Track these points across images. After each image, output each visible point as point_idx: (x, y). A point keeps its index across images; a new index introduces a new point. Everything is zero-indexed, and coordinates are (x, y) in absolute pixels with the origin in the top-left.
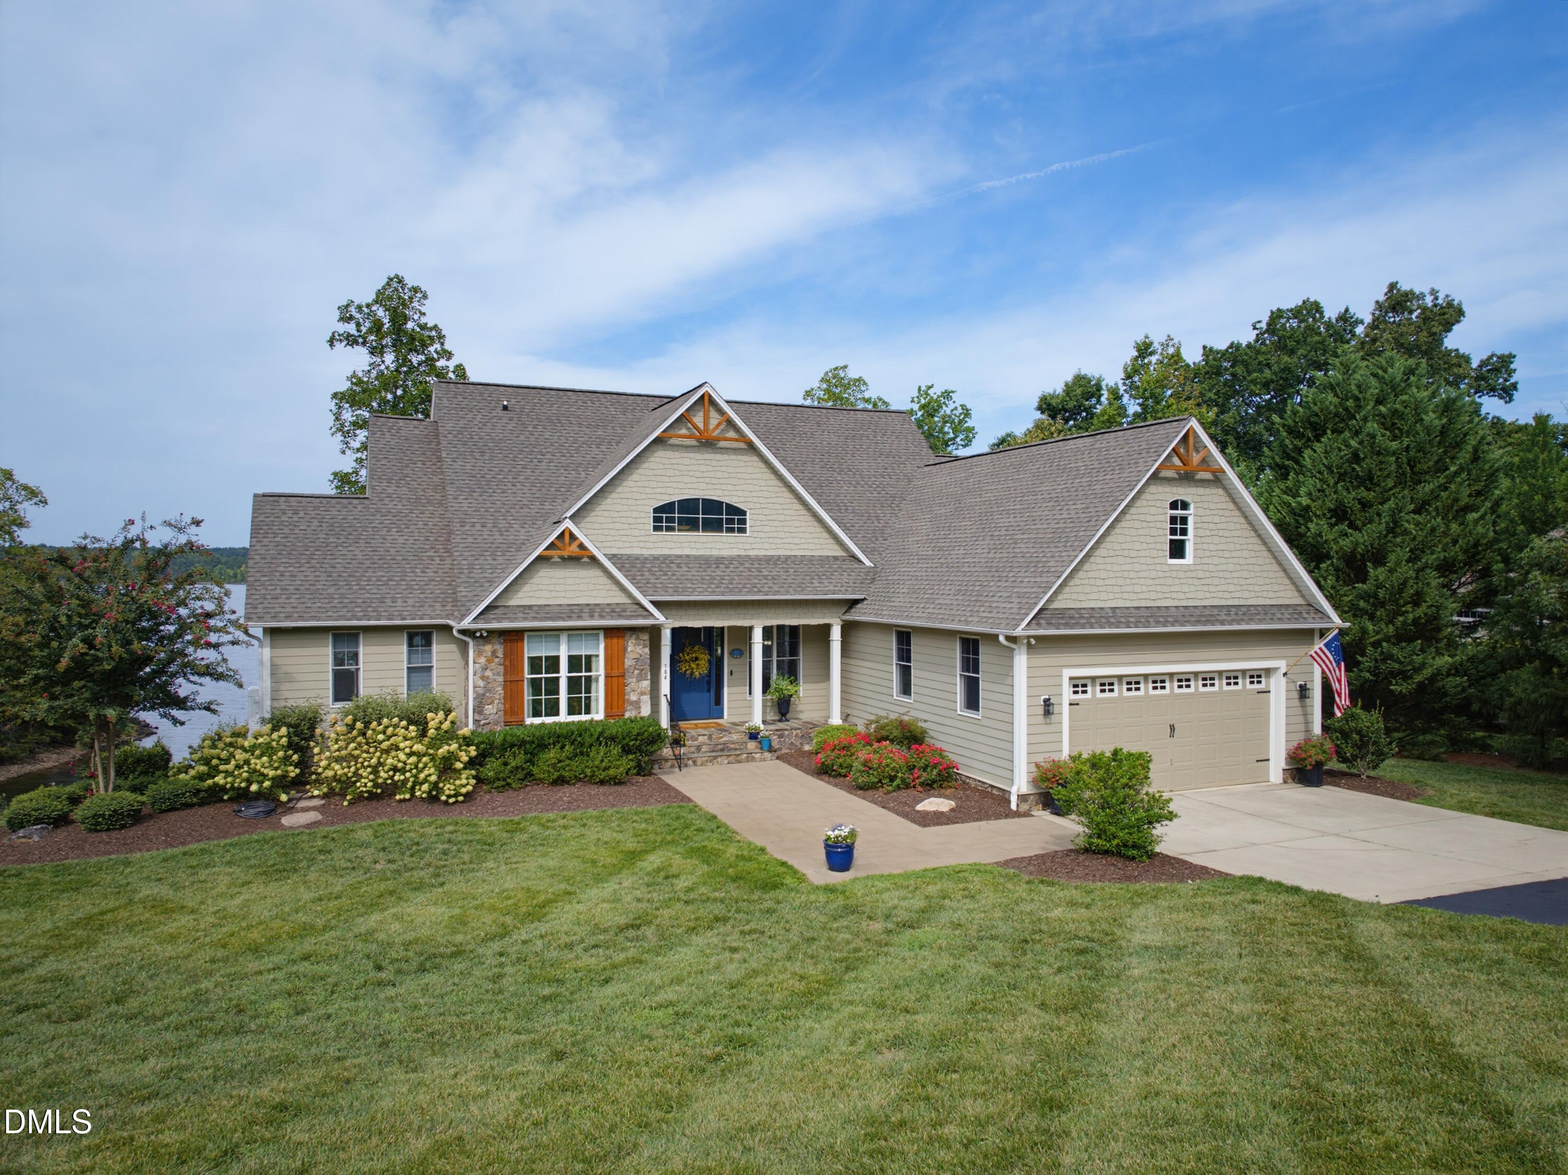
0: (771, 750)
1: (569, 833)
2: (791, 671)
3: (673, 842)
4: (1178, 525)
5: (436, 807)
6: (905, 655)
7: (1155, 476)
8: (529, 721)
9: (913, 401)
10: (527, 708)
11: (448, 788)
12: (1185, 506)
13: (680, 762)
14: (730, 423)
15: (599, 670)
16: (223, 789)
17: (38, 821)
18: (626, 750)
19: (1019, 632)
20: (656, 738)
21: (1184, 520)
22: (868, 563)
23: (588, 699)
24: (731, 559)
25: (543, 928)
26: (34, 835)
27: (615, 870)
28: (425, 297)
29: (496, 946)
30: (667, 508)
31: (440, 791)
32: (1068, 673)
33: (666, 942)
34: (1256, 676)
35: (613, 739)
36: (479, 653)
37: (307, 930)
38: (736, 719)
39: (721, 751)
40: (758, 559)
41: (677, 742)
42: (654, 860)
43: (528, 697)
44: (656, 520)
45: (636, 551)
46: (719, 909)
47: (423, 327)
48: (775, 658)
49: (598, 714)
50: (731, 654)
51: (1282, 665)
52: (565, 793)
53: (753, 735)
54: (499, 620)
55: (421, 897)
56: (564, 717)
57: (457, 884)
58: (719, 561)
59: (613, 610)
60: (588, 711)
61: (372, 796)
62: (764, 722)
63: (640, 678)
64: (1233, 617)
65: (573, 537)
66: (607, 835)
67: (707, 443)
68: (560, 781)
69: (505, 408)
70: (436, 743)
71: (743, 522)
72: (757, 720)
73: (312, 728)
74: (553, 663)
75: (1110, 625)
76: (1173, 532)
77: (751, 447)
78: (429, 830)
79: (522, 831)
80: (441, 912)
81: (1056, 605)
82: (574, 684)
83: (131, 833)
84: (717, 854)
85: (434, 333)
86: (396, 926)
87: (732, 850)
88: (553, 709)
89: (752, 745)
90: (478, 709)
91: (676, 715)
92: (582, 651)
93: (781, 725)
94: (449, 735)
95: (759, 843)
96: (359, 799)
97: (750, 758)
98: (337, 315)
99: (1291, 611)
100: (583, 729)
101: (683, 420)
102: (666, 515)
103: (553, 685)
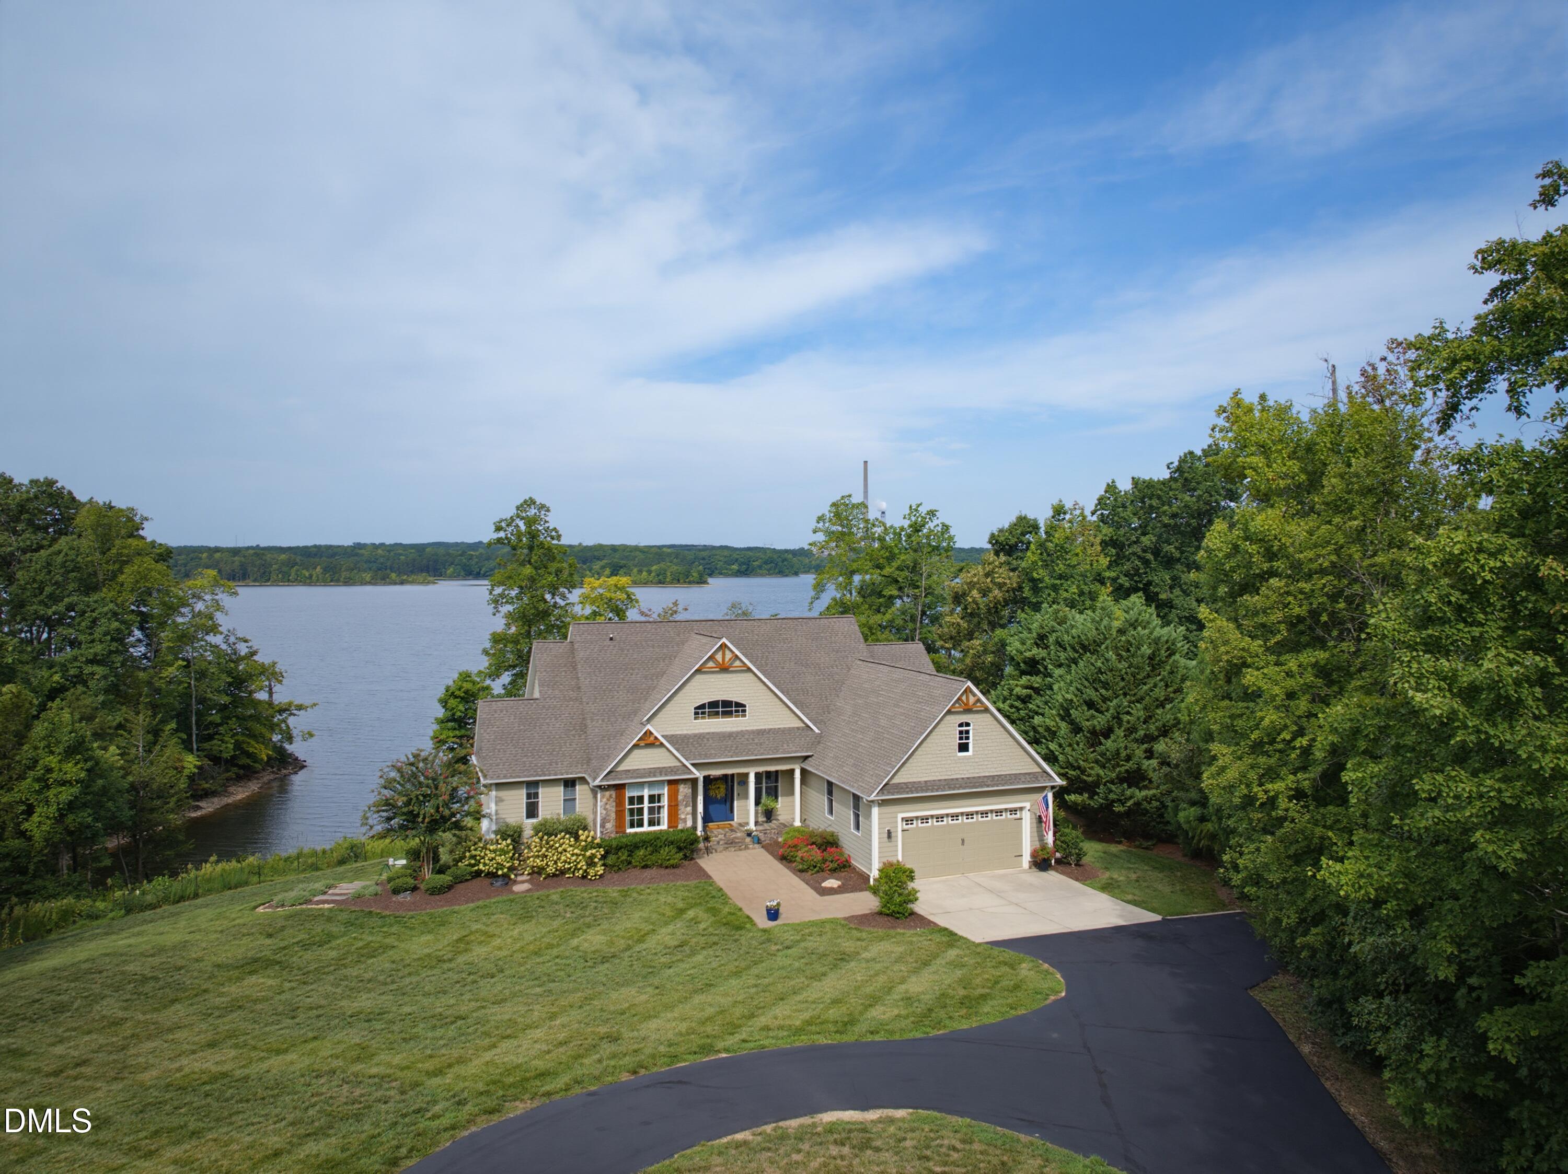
0: (759, 842)
1: (652, 898)
2: (774, 793)
3: (700, 904)
4: (964, 735)
5: (585, 881)
6: (830, 793)
7: (949, 712)
8: (629, 830)
9: (905, 518)
10: (627, 823)
11: (592, 872)
12: (968, 724)
13: (708, 850)
14: (737, 657)
15: (665, 802)
16: (482, 871)
17: (406, 890)
18: (680, 849)
19: (872, 797)
20: (696, 841)
21: (967, 732)
22: (817, 731)
23: (659, 818)
24: (737, 733)
25: (645, 946)
26: (407, 897)
27: (674, 918)
29: (628, 953)
30: (702, 706)
31: (588, 874)
32: (900, 816)
33: (693, 953)
34: (1013, 811)
35: (672, 843)
36: (602, 797)
37: (550, 946)
38: (741, 821)
39: (731, 843)
40: (753, 732)
41: (707, 839)
42: (691, 914)
43: (628, 818)
44: (696, 713)
45: (684, 733)
46: (715, 939)
48: (764, 785)
49: (664, 826)
50: (739, 783)
51: (1027, 805)
52: (648, 873)
53: (749, 834)
54: (613, 780)
55: (591, 931)
56: (646, 828)
57: (605, 925)
58: (730, 735)
59: (671, 770)
60: (659, 824)
61: (554, 875)
62: (756, 823)
63: (686, 806)
64: (996, 782)
65: (651, 733)
66: (670, 899)
67: (724, 669)
68: (645, 867)
69: (611, 639)
70: (585, 849)
71: (744, 711)
72: (752, 826)
73: (519, 836)
74: (641, 799)
75: (922, 791)
76: (961, 738)
77: (749, 670)
78: (585, 895)
79: (630, 896)
80: (601, 938)
81: (894, 781)
82: (651, 810)
83: (449, 895)
84: (719, 911)
85: (554, 533)
86: (586, 945)
87: (727, 909)
88: (641, 824)
89: (748, 840)
90: (603, 826)
91: (707, 819)
92: (656, 792)
93: (766, 826)
94: (592, 845)
95: (740, 905)
96: (548, 876)
97: (747, 848)
99: (1028, 777)
100: (657, 836)
101: (711, 658)
102: (701, 710)
103: (640, 811)
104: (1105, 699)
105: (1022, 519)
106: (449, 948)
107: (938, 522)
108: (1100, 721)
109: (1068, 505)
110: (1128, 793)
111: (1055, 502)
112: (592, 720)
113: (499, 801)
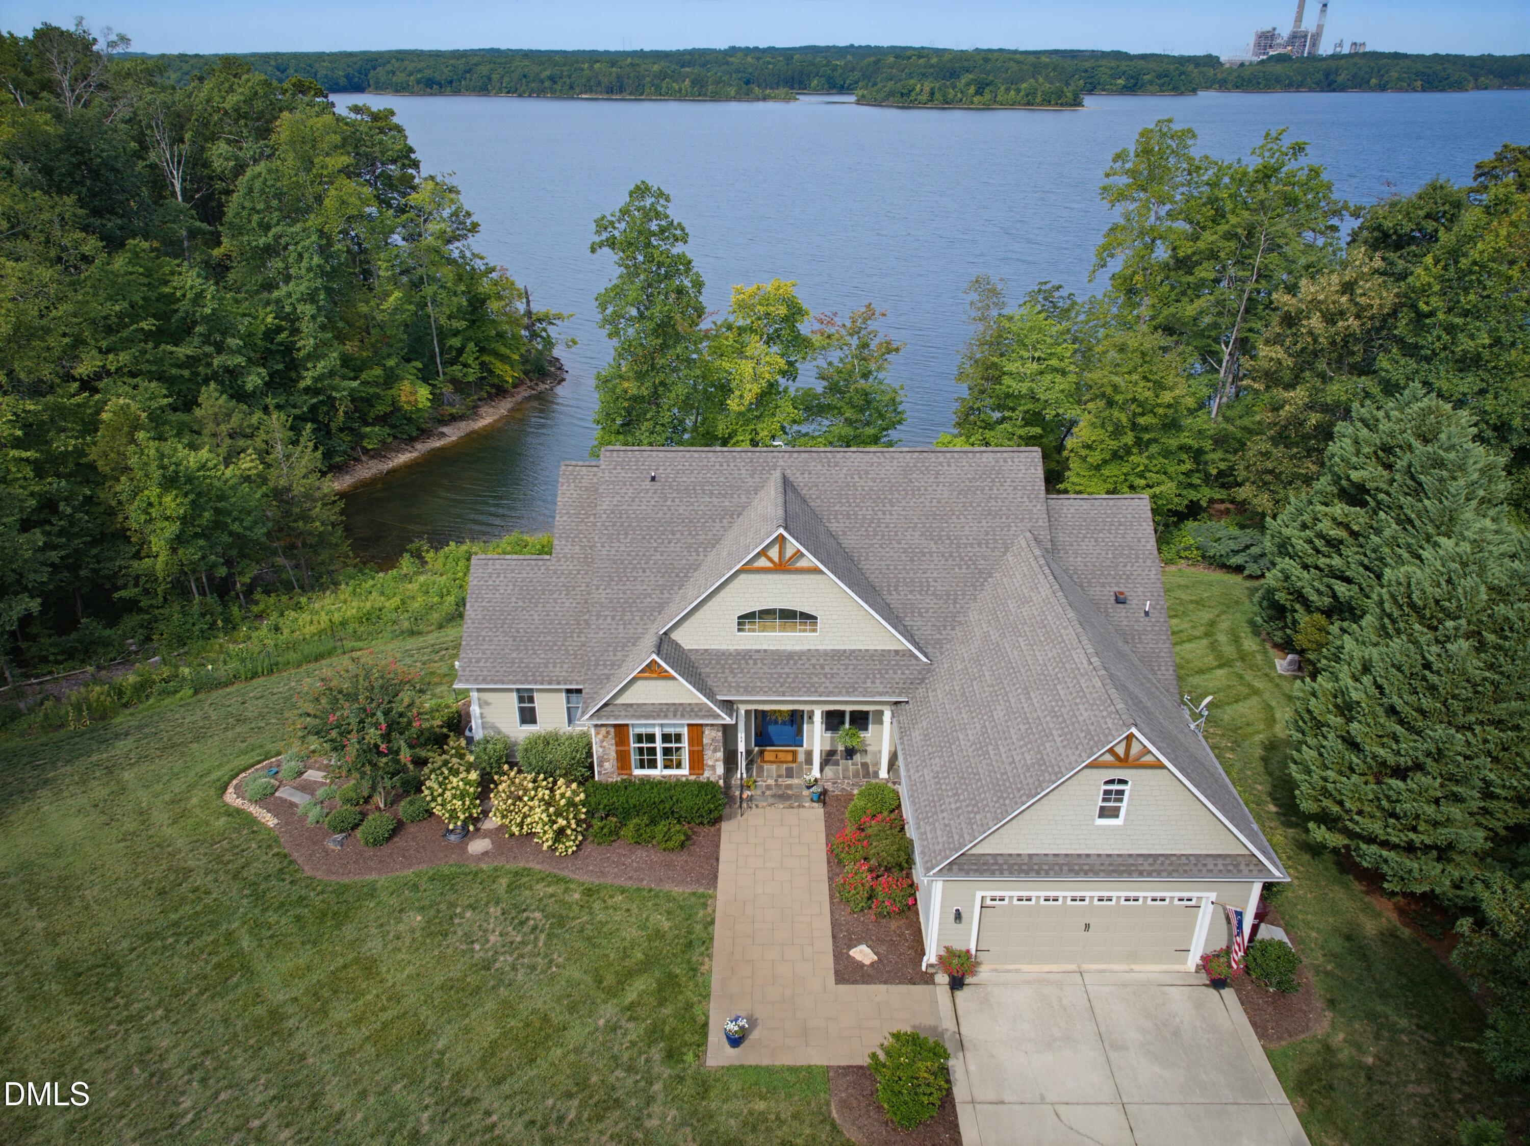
0: (821, 797)
2: (862, 720)
4: (1113, 796)
5: (553, 856)
7: (1094, 763)
10: (635, 764)
13: (745, 803)
14: (802, 554)
15: (685, 743)
16: (435, 815)
17: (342, 831)
19: (929, 876)
20: (727, 794)
21: (1120, 792)
23: (677, 762)
24: (801, 654)
30: (750, 615)
32: (980, 895)
34: (1186, 898)
36: (597, 733)
39: (783, 796)
40: (826, 653)
41: (748, 787)
43: (634, 758)
44: (740, 624)
45: (724, 647)
49: (685, 771)
51: (1212, 896)
53: (810, 786)
54: (608, 718)
56: (661, 771)
58: (790, 657)
59: (692, 709)
60: (676, 769)
61: (521, 835)
62: (826, 764)
63: (715, 750)
64: (1157, 867)
65: (659, 666)
67: (782, 569)
68: (637, 843)
69: (653, 479)
71: (814, 624)
72: (816, 773)
74: (651, 737)
75: (1021, 871)
76: (1106, 800)
77: (822, 571)
81: (976, 852)
82: (667, 752)
83: (386, 849)
84: (677, 991)
87: (689, 990)
88: (653, 767)
90: (600, 765)
91: (763, 743)
92: (672, 731)
93: (841, 768)
97: (801, 807)
101: (763, 553)
102: (749, 620)
103: (652, 751)
113: (483, 704)
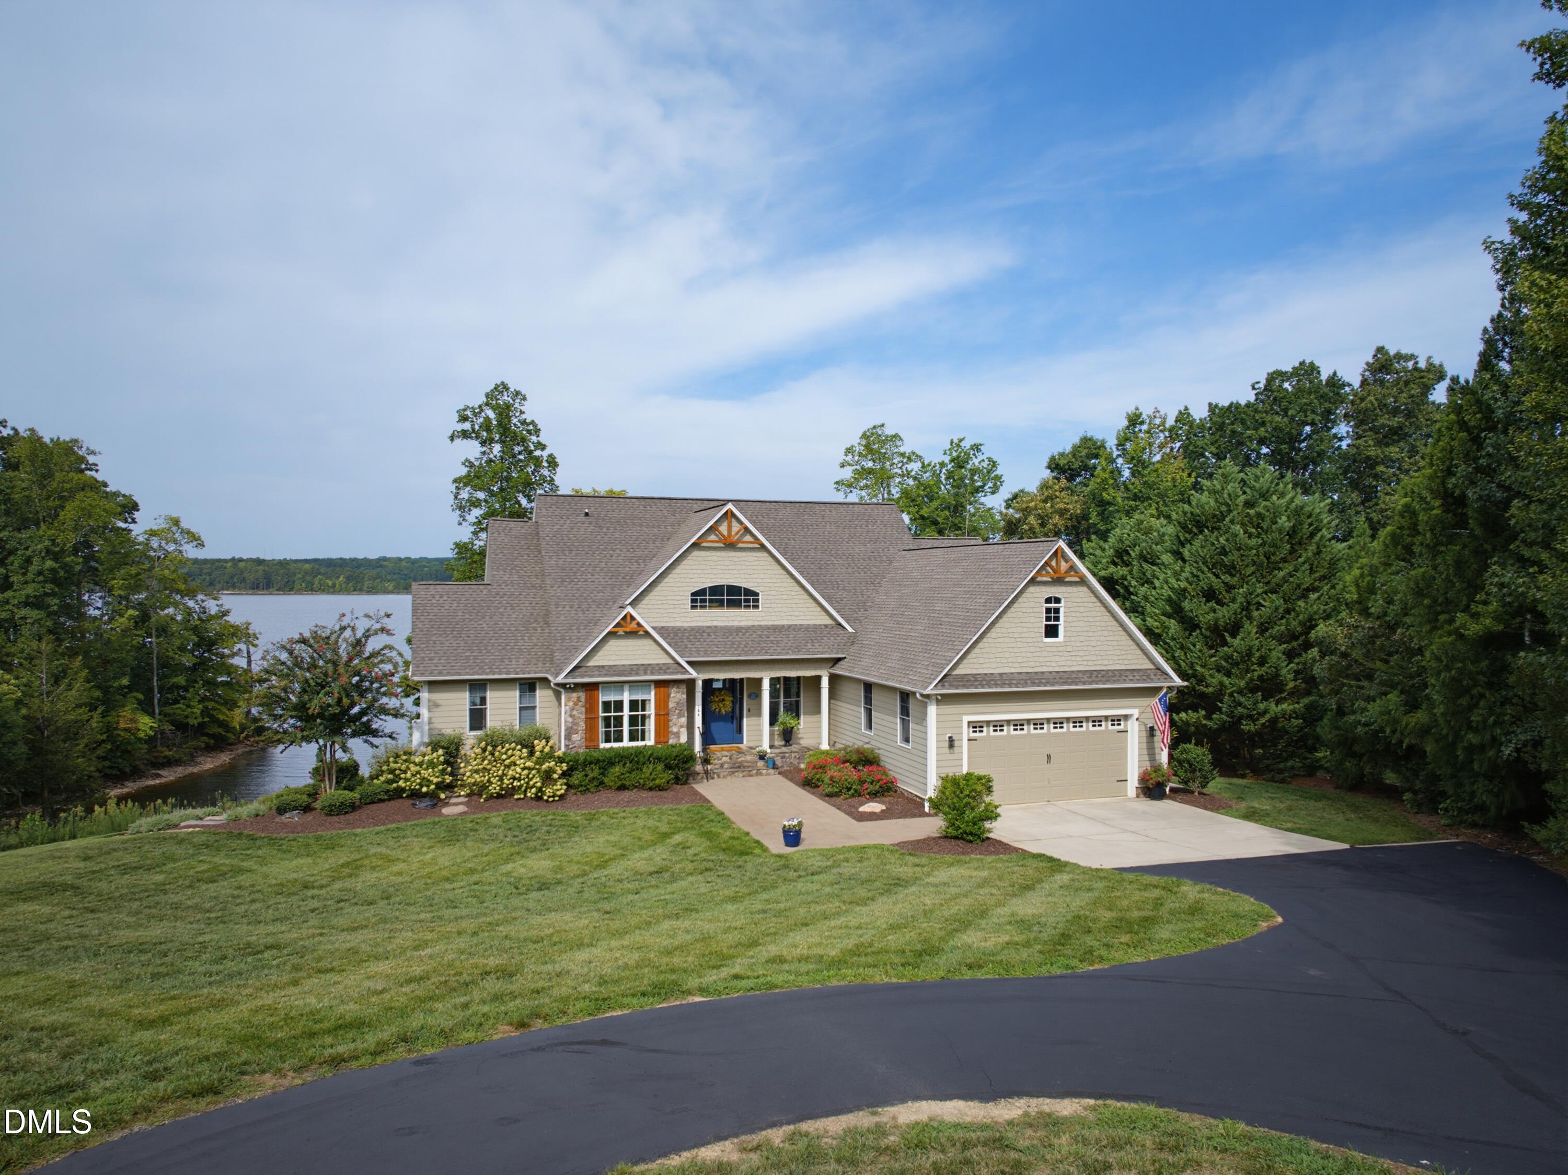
0: (775, 767)
1: (626, 822)
2: (794, 710)
3: (692, 828)
4: (1052, 614)
5: (540, 803)
6: (868, 700)
7: (1033, 581)
8: (603, 745)
9: (945, 454)
10: (601, 736)
11: (548, 791)
12: (1057, 600)
13: (708, 775)
14: (747, 530)
15: (651, 710)
16: (403, 790)
17: (295, 808)
18: (668, 767)
19: (928, 691)
20: (691, 758)
21: (1057, 611)
22: (850, 630)
23: (643, 731)
24: (747, 629)
25: (606, 873)
26: (294, 817)
27: (654, 843)
28: (524, 399)
29: (580, 880)
30: (701, 592)
31: (544, 793)
32: (966, 719)
33: (674, 879)
34: (1116, 720)
35: (659, 759)
36: (568, 699)
37: (472, 871)
38: (752, 744)
39: (737, 767)
40: (768, 628)
41: (706, 761)
42: (678, 838)
43: (602, 729)
44: (693, 601)
45: (678, 624)
46: (711, 865)
47: (524, 422)
48: (782, 700)
49: (650, 741)
50: (749, 696)
51: (1135, 712)
52: (626, 795)
53: (762, 757)
54: (582, 676)
55: (535, 856)
56: (626, 743)
57: (556, 849)
58: (738, 630)
59: (661, 668)
60: (643, 739)
61: (499, 796)
62: (771, 747)
63: (680, 716)
64: (1094, 678)
65: (633, 618)
66: (651, 823)
67: (730, 545)
68: (622, 788)
69: (587, 514)
70: (541, 761)
71: (757, 601)
72: (766, 746)
73: (457, 750)
74: (619, 705)
75: (996, 685)
76: (1048, 619)
77: (763, 547)
78: (537, 818)
79: (598, 819)
80: (548, 864)
81: (957, 672)
82: (633, 720)
83: (350, 817)
84: (717, 835)
85: (531, 427)
86: (523, 870)
87: (728, 833)
88: (619, 739)
89: (761, 764)
90: (568, 737)
91: (708, 739)
92: (639, 697)
93: (784, 749)
94: (550, 756)
95: (746, 829)
96: (491, 797)
97: (759, 773)
98: (456, 417)
99: (1141, 674)
100: (639, 752)
101: (712, 529)
102: (702, 598)
103: (619, 720)
104: (1229, 588)
105: (1086, 440)
106: (329, 873)
107: (984, 457)
108: (1224, 614)
109: (1146, 411)
110: (1262, 706)
111: (1131, 410)
112: (557, 605)
113: (433, 706)
